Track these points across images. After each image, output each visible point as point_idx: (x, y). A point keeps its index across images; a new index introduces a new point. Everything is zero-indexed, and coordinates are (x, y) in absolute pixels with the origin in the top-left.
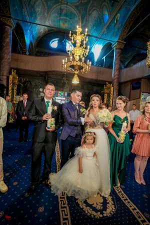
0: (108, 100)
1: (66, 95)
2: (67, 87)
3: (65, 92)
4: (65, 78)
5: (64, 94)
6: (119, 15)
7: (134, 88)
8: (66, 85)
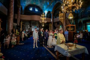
0: (51, 28)
2: (37, 25)
4: (37, 22)
6: (52, 4)
7: (58, 24)
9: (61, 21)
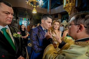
1: (27, 20)
2: (27, 16)
3: (26, 18)
4: (26, 11)
5: (26, 19)
7: (55, 17)
8: (27, 15)
9: (66, 10)
